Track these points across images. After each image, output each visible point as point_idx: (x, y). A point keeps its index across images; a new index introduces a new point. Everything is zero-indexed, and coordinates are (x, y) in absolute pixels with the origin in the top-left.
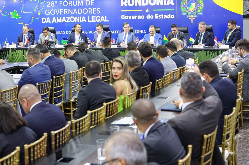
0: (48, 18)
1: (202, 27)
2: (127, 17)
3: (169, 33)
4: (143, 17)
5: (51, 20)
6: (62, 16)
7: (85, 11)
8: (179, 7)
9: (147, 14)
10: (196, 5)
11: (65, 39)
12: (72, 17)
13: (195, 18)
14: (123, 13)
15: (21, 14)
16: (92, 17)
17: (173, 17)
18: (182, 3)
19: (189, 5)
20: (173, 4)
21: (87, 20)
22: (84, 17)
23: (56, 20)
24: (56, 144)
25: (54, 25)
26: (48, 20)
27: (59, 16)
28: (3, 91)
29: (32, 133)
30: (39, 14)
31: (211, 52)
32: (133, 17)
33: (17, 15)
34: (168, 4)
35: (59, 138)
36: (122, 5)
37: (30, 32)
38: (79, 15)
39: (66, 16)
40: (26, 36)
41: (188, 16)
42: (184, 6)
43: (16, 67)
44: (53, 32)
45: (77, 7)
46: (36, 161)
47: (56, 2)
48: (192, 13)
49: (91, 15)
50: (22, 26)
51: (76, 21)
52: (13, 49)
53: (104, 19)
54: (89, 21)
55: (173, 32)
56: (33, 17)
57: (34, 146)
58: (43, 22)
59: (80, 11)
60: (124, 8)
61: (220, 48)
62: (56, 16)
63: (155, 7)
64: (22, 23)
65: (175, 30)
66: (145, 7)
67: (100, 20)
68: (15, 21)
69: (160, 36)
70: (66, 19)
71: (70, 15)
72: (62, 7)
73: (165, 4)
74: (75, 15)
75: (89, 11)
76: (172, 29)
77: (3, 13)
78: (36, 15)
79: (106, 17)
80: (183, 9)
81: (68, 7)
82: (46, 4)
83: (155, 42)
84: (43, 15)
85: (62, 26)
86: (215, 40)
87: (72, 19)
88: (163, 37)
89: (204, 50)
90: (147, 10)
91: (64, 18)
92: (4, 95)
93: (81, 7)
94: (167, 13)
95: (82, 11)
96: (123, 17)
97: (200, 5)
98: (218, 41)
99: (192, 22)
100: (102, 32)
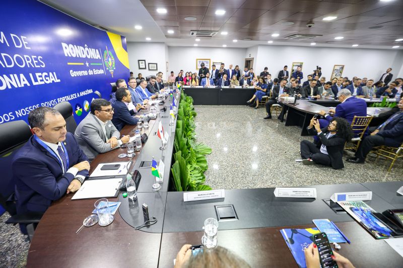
4: (86, 73)
7: (19, 61)
16: (37, 75)
21: (30, 81)
34: (97, 58)
38: (12, 71)
49: (33, 71)
51: (10, 87)
53: (53, 78)
54: (35, 84)
67: (49, 81)
75: (27, 62)
79: (55, 73)
90: (87, 64)
95: (14, 61)
96: (72, 73)
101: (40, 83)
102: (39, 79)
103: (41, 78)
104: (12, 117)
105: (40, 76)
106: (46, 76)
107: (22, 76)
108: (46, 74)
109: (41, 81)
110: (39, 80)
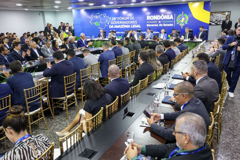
0: (112, 26)
1: (187, 30)
2: (150, 25)
3: (171, 33)
4: (157, 25)
5: (114, 26)
6: (119, 25)
7: (130, 22)
8: (176, 20)
9: (160, 24)
10: (185, 19)
11: (120, 36)
12: (124, 25)
13: (184, 26)
14: (148, 23)
15: (100, 24)
16: (133, 25)
17: (172, 25)
18: (177, 18)
19: (181, 19)
20: (173, 18)
21: (130, 26)
22: (129, 25)
23: (116, 27)
24: (123, 102)
25: (115, 29)
26: (112, 27)
27: (117, 25)
28: (92, 65)
29: (110, 97)
30: (108, 23)
31: (192, 43)
32: (153, 25)
33: (98, 24)
34: (170, 19)
35: (125, 98)
36: (147, 19)
37: (104, 32)
38: (127, 24)
39: (121, 24)
40: (102, 34)
41: (180, 25)
42: (178, 19)
43: (98, 50)
44: (115, 32)
45: (126, 21)
46: (112, 114)
47: (116, 18)
48: (182, 23)
49: (132, 24)
50: (100, 29)
52: (97, 41)
53: (139, 26)
55: (173, 33)
56: (105, 25)
57: (111, 106)
58: (110, 28)
59: (127, 22)
60: (149, 21)
61: (197, 41)
62: (116, 24)
63: (164, 20)
64: (100, 28)
65: (174, 32)
66: (159, 20)
67: (137, 27)
68: (97, 27)
69: (166, 35)
70: (121, 26)
71: (123, 24)
72: (119, 20)
73: (169, 19)
74: (125, 24)
75: (132, 22)
76: (173, 31)
77: (92, 23)
78: (107, 24)
79: (139, 25)
80: (178, 21)
81: (122, 20)
82: (112, 19)
83: (163, 38)
84: (110, 24)
85: (119, 30)
86: (195, 37)
87: (124, 26)
88: (168, 35)
89: (189, 42)
90: (160, 22)
91: (120, 26)
92: (93, 66)
93: (128, 20)
94: (169, 23)
95: (128, 22)
96: (148, 25)
97: (186, 19)
98: (196, 37)
99: (182, 28)
100: (136, 33)
101: (133, 27)
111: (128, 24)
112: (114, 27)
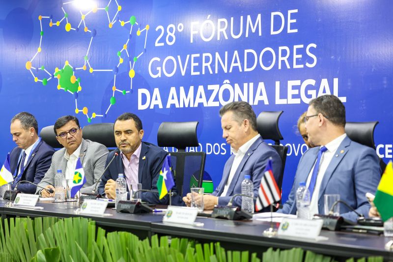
0: (156, 92)
7: (268, 59)
26: (156, 98)
30: (132, 74)
33: (73, 80)
38: (248, 78)
54: (278, 101)
56: (114, 88)
58: (140, 107)
62: (178, 81)
64: (85, 110)
70: (208, 94)
71: (218, 78)
74: (236, 77)
78: (123, 80)
79: (336, 81)
82: (153, 35)
87: (226, 95)
91: (201, 89)
95: (259, 59)
101: (292, 101)
102: (291, 91)
103: (296, 92)
104: (223, 152)
105: (294, 88)
106: (309, 87)
107: (261, 85)
108: (312, 82)
109: (294, 96)
110: (289, 96)
111: (256, 76)
112: (164, 101)
